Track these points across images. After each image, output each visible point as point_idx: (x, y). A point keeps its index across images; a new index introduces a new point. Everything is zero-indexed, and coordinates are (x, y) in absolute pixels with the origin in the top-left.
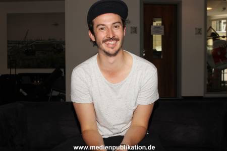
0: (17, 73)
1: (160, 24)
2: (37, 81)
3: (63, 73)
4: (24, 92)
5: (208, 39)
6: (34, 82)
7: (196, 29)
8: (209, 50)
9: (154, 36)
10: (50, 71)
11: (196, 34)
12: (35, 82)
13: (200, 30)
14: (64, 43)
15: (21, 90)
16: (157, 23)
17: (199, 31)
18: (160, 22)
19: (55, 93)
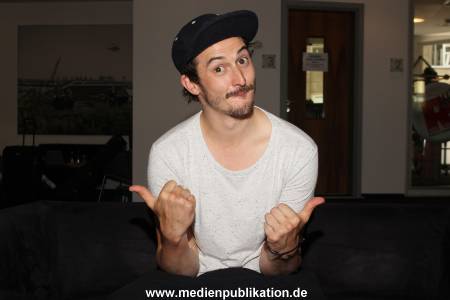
0: (37, 144)
1: (319, 49)
2: (76, 161)
3: (128, 145)
4: (48, 182)
5: (415, 81)
6: (69, 161)
7: (392, 60)
9: (308, 73)
11: (392, 70)
12: (72, 161)
13: (399, 62)
15: (44, 177)
16: (314, 48)
17: (397, 65)
18: (321, 46)
19: (111, 185)
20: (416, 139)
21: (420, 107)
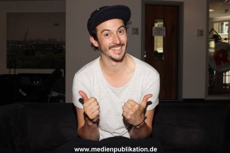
0: (16, 74)
1: (161, 25)
2: (36, 82)
3: (63, 74)
4: (22, 93)
5: (210, 41)
6: (33, 82)
7: (198, 30)
8: (211, 53)
9: (155, 37)
10: (50, 71)
11: (198, 36)
12: (35, 82)
13: (202, 31)
14: (64, 43)
15: (20, 90)
16: (158, 24)
17: (201, 33)
18: (162, 23)
19: (55, 94)
21: (212, 55)
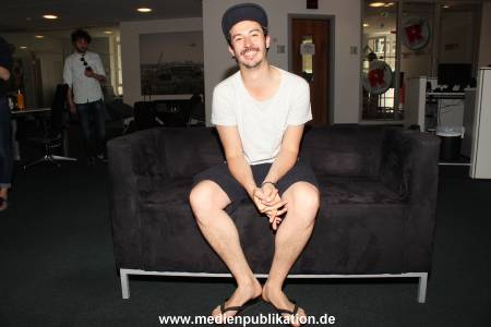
0: (152, 100)
4: (160, 121)
5: (364, 60)
6: (170, 109)
7: (351, 47)
8: (365, 74)
9: (304, 56)
10: (188, 97)
11: (351, 53)
13: (355, 49)
15: (157, 118)
17: (354, 50)
18: (310, 41)
19: (194, 122)
20: (365, 93)
21: (367, 76)
